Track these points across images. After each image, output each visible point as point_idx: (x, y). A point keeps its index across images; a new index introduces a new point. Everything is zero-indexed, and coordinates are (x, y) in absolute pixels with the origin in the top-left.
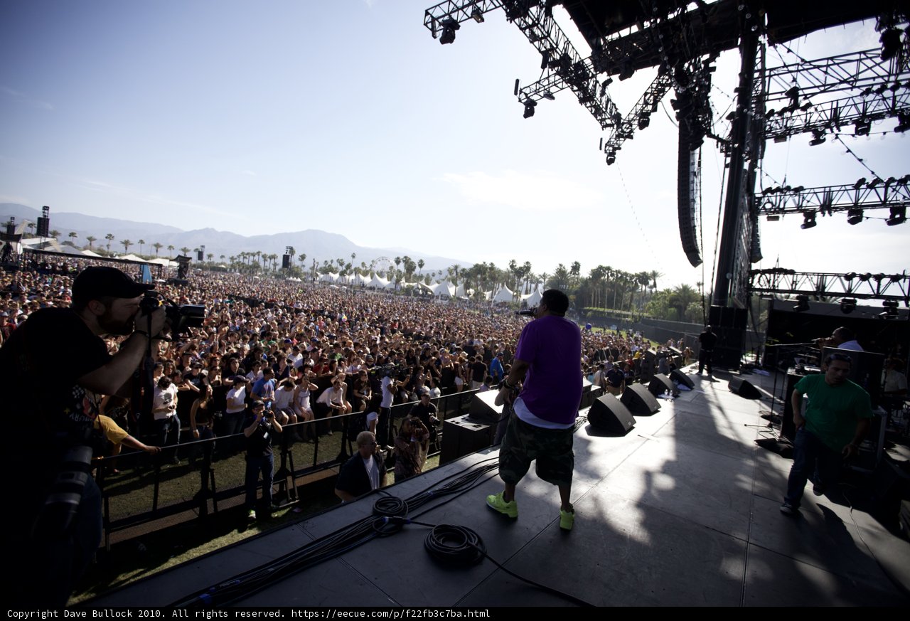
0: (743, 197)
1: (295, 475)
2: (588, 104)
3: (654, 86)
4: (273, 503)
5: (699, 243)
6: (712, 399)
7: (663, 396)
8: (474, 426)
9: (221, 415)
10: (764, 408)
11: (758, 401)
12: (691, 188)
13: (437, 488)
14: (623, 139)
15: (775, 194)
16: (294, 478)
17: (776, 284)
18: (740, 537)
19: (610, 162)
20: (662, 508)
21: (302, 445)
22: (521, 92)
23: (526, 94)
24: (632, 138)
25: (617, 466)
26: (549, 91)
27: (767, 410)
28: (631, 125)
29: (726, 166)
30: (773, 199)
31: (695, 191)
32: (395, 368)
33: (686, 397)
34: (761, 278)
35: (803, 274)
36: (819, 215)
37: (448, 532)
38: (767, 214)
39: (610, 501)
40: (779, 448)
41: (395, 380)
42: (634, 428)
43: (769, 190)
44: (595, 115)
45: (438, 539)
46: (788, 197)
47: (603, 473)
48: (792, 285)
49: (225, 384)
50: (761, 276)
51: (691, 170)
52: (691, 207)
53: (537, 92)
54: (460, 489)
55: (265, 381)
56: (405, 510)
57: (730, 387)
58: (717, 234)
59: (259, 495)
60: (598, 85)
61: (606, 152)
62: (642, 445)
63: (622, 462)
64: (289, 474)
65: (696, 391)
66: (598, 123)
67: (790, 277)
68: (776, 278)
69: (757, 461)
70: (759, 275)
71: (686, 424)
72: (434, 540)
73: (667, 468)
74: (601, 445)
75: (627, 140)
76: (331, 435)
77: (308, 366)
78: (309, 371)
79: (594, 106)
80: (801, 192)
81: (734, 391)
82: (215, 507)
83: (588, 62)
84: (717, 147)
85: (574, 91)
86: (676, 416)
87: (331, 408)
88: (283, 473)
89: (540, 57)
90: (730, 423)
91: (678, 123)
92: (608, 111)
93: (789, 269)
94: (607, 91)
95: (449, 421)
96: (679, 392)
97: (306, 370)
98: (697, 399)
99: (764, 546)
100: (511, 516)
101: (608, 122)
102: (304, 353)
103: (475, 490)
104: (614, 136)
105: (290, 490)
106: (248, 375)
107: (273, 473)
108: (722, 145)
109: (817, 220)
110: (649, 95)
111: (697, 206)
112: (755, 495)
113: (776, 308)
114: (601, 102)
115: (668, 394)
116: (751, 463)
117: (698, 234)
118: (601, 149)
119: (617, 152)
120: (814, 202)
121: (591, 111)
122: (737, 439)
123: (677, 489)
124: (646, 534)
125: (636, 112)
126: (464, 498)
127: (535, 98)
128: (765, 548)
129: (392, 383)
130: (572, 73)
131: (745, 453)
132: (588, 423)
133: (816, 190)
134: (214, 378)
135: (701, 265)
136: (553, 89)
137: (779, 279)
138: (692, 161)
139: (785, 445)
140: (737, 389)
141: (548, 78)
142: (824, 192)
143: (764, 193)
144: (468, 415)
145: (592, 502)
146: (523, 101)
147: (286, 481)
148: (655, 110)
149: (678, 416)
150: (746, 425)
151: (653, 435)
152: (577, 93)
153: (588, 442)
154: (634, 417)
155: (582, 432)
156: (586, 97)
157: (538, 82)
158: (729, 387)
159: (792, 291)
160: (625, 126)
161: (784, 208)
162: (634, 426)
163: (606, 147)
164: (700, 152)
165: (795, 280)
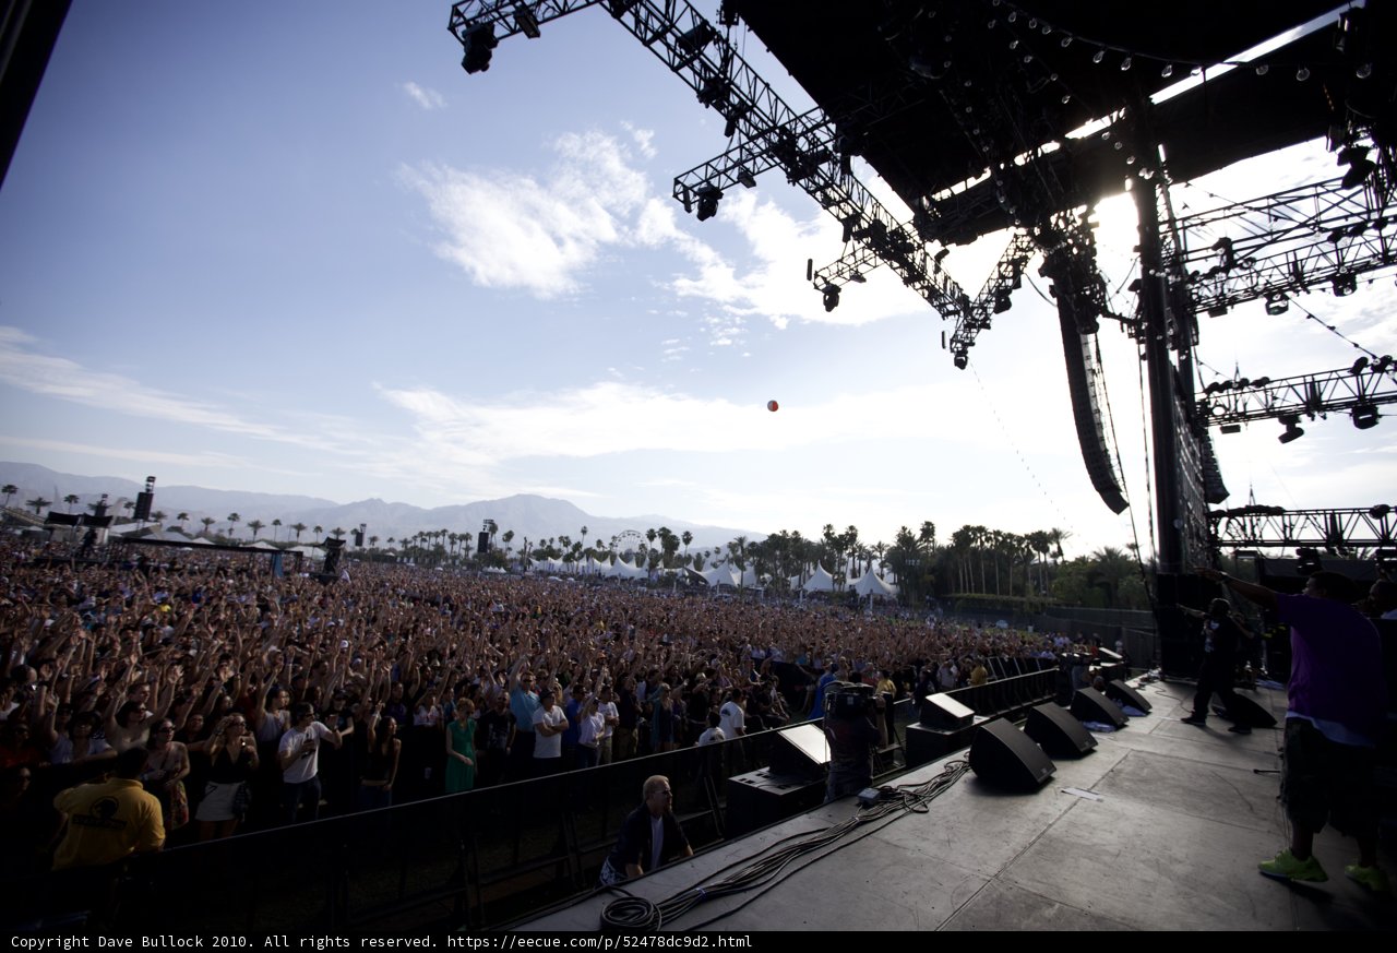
0: (1174, 401)
2: (918, 285)
3: (1011, 252)
5: (1118, 475)
8: (780, 787)
12: (1092, 394)
13: (713, 883)
14: (975, 330)
15: (1225, 393)
17: (1258, 534)
19: (961, 363)
22: (817, 275)
23: (824, 279)
24: (988, 327)
26: (857, 272)
28: (985, 309)
29: (1142, 357)
30: (1224, 400)
31: (1098, 397)
33: (1138, 726)
34: (1230, 525)
35: (1299, 513)
36: (1304, 417)
38: (1219, 423)
42: (1053, 779)
43: (1215, 387)
44: (930, 299)
46: (1246, 396)
48: (1284, 532)
50: (1229, 522)
51: (1087, 367)
52: (1096, 421)
53: (839, 273)
60: (928, 258)
61: (952, 351)
65: (1156, 717)
66: (935, 311)
67: (1278, 519)
68: (1255, 523)
70: (1224, 520)
71: (1146, 771)
75: (982, 330)
79: (927, 288)
80: (1268, 386)
83: (909, 228)
84: (1123, 330)
85: (894, 269)
86: (1124, 758)
89: (840, 228)
91: (1055, 301)
92: (948, 292)
93: (1272, 506)
94: (941, 266)
95: (736, 779)
98: (1161, 730)
101: (951, 307)
104: (962, 327)
108: (1129, 327)
109: (1303, 426)
110: (1004, 266)
111: (1105, 419)
113: (1269, 572)
114: (935, 281)
117: (1114, 462)
118: (944, 347)
119: (970, 349)
120: (1290, 400)
121: (923, 295)
125: (990, 291)
127: (837, 282)
130: (889, 245)
132: (970, 774)
133: (1291, 382)
135: (1127, 510)
136: (862, 269)
137: (1261, 524)
138: (1085, 355)
141: (853, 254)
142: (1305, 383)
143: (1208, 391)
144: (768, 769)
146: (821, 288)
148: (1017, 285)
149: (1129, 757)
150: (1255, 771)
151: (1089, 791)
152: (899, 271)
154: (1053, 762)
156: (914, 276)
157: (841, 261)
159: (1287, 542)
160: (975, 311)
161: (1245, 412)
162: (1053, 775)
163: (951, 344)
164: (1097, 341)
165: (1288, 524)
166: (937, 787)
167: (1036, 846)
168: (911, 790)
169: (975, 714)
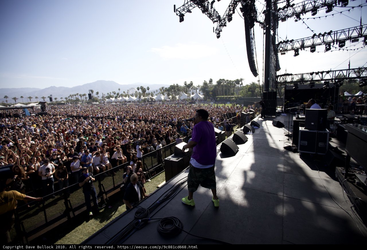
0: (271, 46)
1: (106, 193)
2: (206, 13)
3: (232, 2)
4: (99, 207)
5: (256, 67)
6: (267, 131)
7: (248, 133)
8: (177, 159)
9: (70, 173)
10: (286, 131)
11: (283, 128)
12: (251, 45)
13: (161, 199)
14: (222, 27)
15: (283, 44)
16: (106, 195)
17: (286, 80)
18: (281, 194)
19: (218, 37)
21: (108, 177)
22: (177, 11)
23: (179, 12)
24: (226, 26)
25: (233, 171)
27: (287, 131)
28: (225, 20)
29: (264, 34)
30: (282, 46)
31: (253, 46)
33: (257, 132)
34: (281, 78)
35: (295, 75)
36: (300, 50)
37: (166, 221)
38: (281, 52)
39: (231, 189)
40: (292, 149)
42: (239, 151)
43: (281, 42)
44: (210, 17)
46: (288, 44)
47: (228, 175)
48: (292, 79)
49: (69, 160)
50: (280, 78)
51: (251, 37)
52: (252, 53)
53: (184, 10)
54: (171, 197)
55: (86, 155)
56: (148, 214)
57: (273, 124)
58: (263, 62)
59: (92, 204)
60: (209, 4)
61: (216, 33)
62: (242, 159)
63: (235, 168)
64: (103, 193)
65: (261, 128)
66: (211, 21)
67: (291, 76)
68: (286, 77)
69: (285, 157)
70: (280, 77)
71: (258, 144)
72: (161, 227)
73: (253, 168)
74: (227, 161)
75: (224, 27)
76: (120, 171)
77: (105, 145)
78: (106, 147)
79: (209, 14)
80: (293, 42)
81: (274, 126)
82: (74, 214)
84: (260, 26)
85: (199, 8)
86: (254, 142)
87: (118, 160)
88: (101, 194)
90: (274, 141)
91: (244, 18)
92: (215, 15)
93: (290, 73)
94: (213, 6)
95: (166, 159)
96: (255, 130)
98: (261, 132)
100: (192, 205)
101: (215, 20)
103: (177, 196)
104: (219, 26)
105: (106, 199)
106: (79, 154)
107: (97, 195)
108: (262, 25)
109: (299, 52)
110: (231, 6)
111: (254, 52)
112: (285, 173)
113: (287, 89)
114: (211, 11)
115: (251, 132)
116: (283, 158)
117: (256, 64)
118: (214, 32)
119: (221, 32)
120: (297, 45)
121: (208, 16)
122: (277, 148)
123: (256, 177)
124: (246, 202)
125: (226, 15)
126: (173, 201)
127: (183, 13)
128: (290, 198)
129: (140, 147)
131: (280, 154)
132: (220, 152)
133: (298, 40)
134: (64, 158)
135: (258, 76)
136: (190, 8)
137: (287, 78)
138: (251, 33)
140: (276, 124)
141: (187, 3)
142: (301, 41)
143: (279, 44)
144: (174, 154)
145: (224, 191)
146: (178, 15)
147: (103, 196)
148: (234, 13)
149: (255, 141)
150: (280, 141)
151: (246, 153)
152: (201, 8)
153: (221, 162)
154: (237, 145)
155: (219, 157)
156: (205, 10)
157: (184, 5)
159: (292, 82)
160: (222, 21)
161: (287, 49)
163: (216, 31)
164: (253, 29)
165: (293, 77)
167: (234, 171)
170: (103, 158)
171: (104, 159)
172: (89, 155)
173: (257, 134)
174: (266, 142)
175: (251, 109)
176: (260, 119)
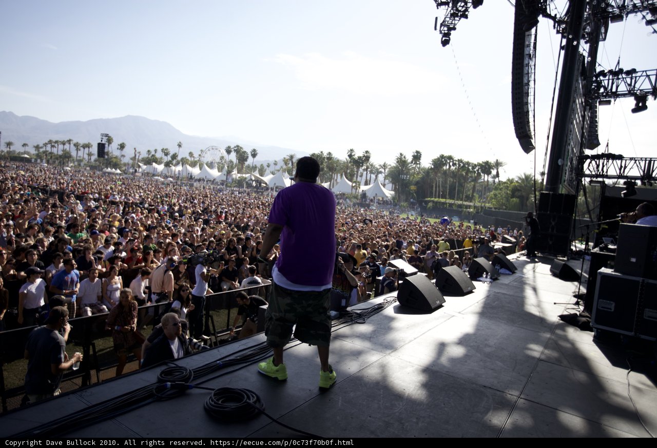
0: (577, 80)
5: (532, 129)
6: (530, 282)
7: (481, 279)
12: (525, 72)
14: (458, 19)
15: (607, 77)
17: (605, 170)
18: (513, 394)
19: (445, 43)
20: (447, 372)
24: (466, 17)
25: (415, 338)
28: (465, 4)
29: (562, 48)
30: (605, 83)
31: (529, 75)
32: (209, 255)
33: (505, 280)
34: (591, 164)
35: (631, 159)
36: (650, 98)
37: (227, 394)
38: (599, 98)
39: (398, 367)
40: (579, 321)
41: (209, 268)
42: (443, 306)
43: (602, 73)
45: (218, 400)
46: (620, 80)
47: (399, 344)
48: (620, 170)
49: (19, 278)
50: (591, 162)
51: (526, 52)
52: (525, 91)
55: (67, 272)
56: (189, 378)
58: (551, 119)
61: (441, 33)
62: (445, 321)
63: (421, 335)
65: (518, 274)
67: (619, 162)
68: (605, 164)
69: (554, 333)
70: (588, 161)
71: (496, 303)
72: (212, 401)
73: (464, 341)
74: (406, 321)
75: (462, 19)
76: (145, 329)
77: (117, 257)
78: (120, 263)
80: (634, 75)
81: (555, 274)
84: (554, 28)
86: (488, 297)
90: (539, 301)
93: (617, 154)
96: (499, 276)
97: (116, 262)
98: (516, 281)
99: (533, 400)
100: (280, 378)
102: (117, 244)
104: (449, 15)
108: (559, 26)
109: (648, 103)
111: (531, 91)
112: (541, 360)
113: (607, 194)
115: (486, 277)
116: (547, 335)
117: (531, 120)
118: (436, 29)
119: (452, 32)
120: (645, 85)
122: (541, 315)
123: (466, 357)
128: (534, 402)
129: (205, 271)
131: (545, 327)
132: (397, 303)
133: (649, 73)
135: (533, 152)
137: (608, 165)
138: (527, 43)
139: (584, 319)
140: (558, 272)
143: (596, 76)
145: (380, 368)
149: (490, 296)
150: (555, 303)
151: (459, 313)
153: (392, 319)
154: (444, 297)
155: (389, 311)
158: (551, 270)
159: (621, 177)
160: (459, 4)
161: (616, 92)
162: (443, 304)
163: (441, 27)
164: (536, 33)
165: (623, 166)
166: (375, 310)
167: (417, 340)
168: (359, 312)
169: (419, 271)
170: (107, 290)
171: (109, 293)
172: (73, 272)
173: (502, 284)
174: (521, 301)
175: (506, 236)
176: (524, 258)
